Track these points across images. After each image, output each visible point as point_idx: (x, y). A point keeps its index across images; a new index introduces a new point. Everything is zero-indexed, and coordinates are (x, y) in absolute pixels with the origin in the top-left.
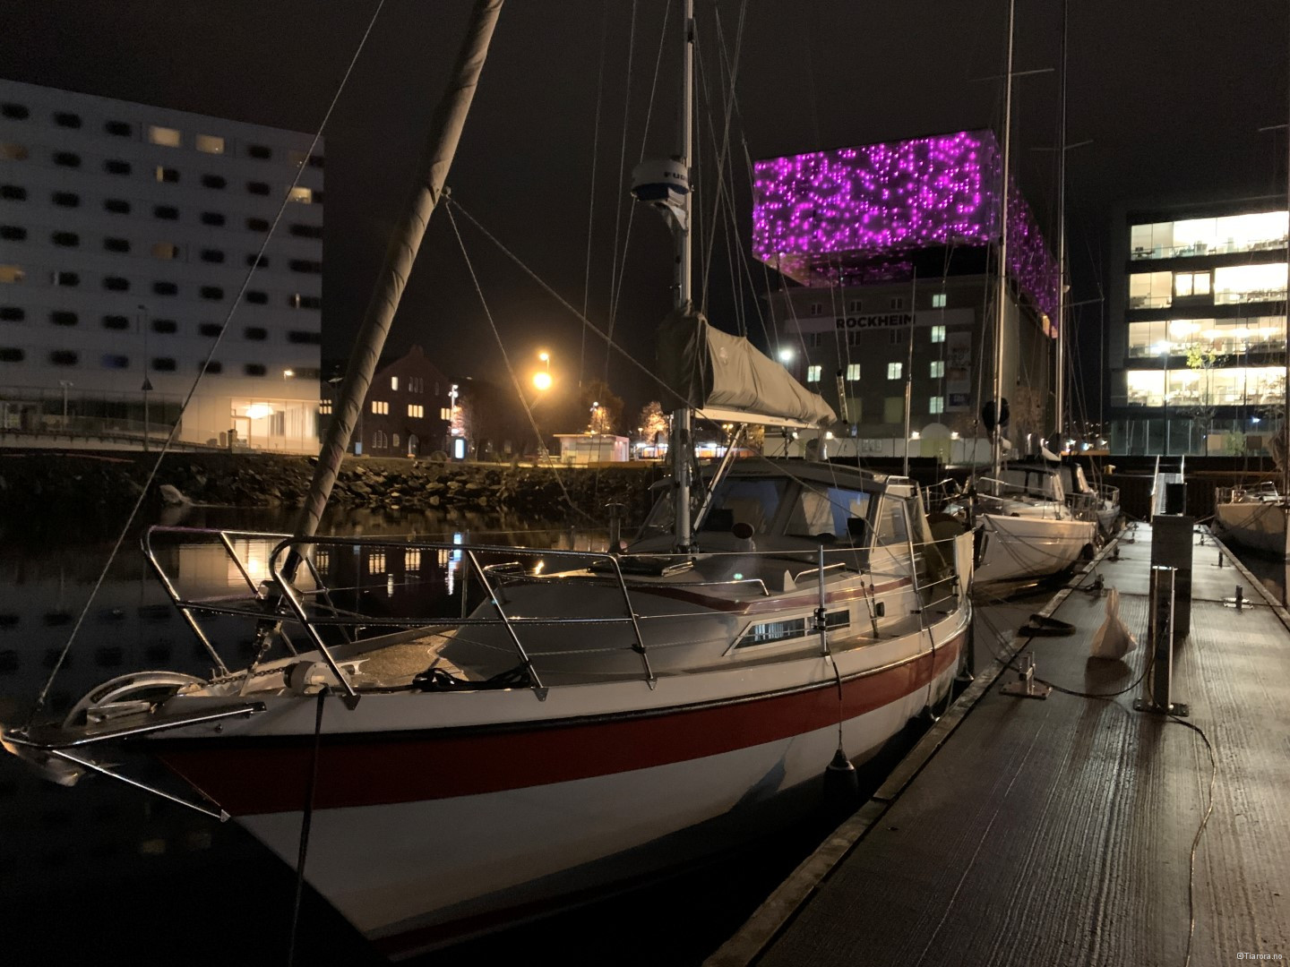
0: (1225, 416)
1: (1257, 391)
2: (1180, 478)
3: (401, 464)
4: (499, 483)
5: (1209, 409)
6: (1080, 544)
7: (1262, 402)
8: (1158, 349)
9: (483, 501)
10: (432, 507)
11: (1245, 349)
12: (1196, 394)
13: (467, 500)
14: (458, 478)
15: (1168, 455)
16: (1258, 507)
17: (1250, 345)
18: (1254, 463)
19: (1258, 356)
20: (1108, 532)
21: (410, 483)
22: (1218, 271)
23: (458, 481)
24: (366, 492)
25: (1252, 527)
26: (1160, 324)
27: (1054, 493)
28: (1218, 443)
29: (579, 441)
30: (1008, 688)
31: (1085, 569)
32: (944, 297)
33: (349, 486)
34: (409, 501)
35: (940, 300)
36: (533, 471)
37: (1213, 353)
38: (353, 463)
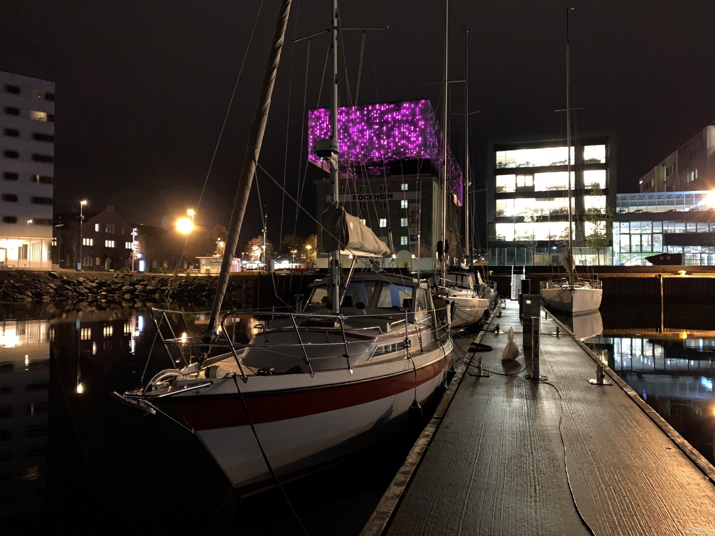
0: (542, 246)
1: (555, 234)
2: (523, 277)
3: (106, 275)
4: (166, 285)
5: (535, 242)
6: (483, 309)
7: (557, 239)
8: (510, 213)
9: (157, 296)
10: (126, 300)
11: (549, 213)
12: (528, 235)
13: (148, 296)
14: (141, 283)
15: (516, 265)
16: (560, 290)
17: (551, 211)
18: (556, 269)
19: (556, 216)
20: (494, 303)
21: (112, 286)
22: (536, 175)
23: (141, 285)
24: (86, 292)
25: (557, 300)
26: (511, 201)
27: (469, 285)
28: (539, 259)
29: (211, 261)
30: (473, 373)
31: (488, 322)
32: (407, 185)
33: (74, 289)
34: (112, 297)
35: (405, 187)
36: (187, 278)
37: (535, 215)
38: (77, 275)
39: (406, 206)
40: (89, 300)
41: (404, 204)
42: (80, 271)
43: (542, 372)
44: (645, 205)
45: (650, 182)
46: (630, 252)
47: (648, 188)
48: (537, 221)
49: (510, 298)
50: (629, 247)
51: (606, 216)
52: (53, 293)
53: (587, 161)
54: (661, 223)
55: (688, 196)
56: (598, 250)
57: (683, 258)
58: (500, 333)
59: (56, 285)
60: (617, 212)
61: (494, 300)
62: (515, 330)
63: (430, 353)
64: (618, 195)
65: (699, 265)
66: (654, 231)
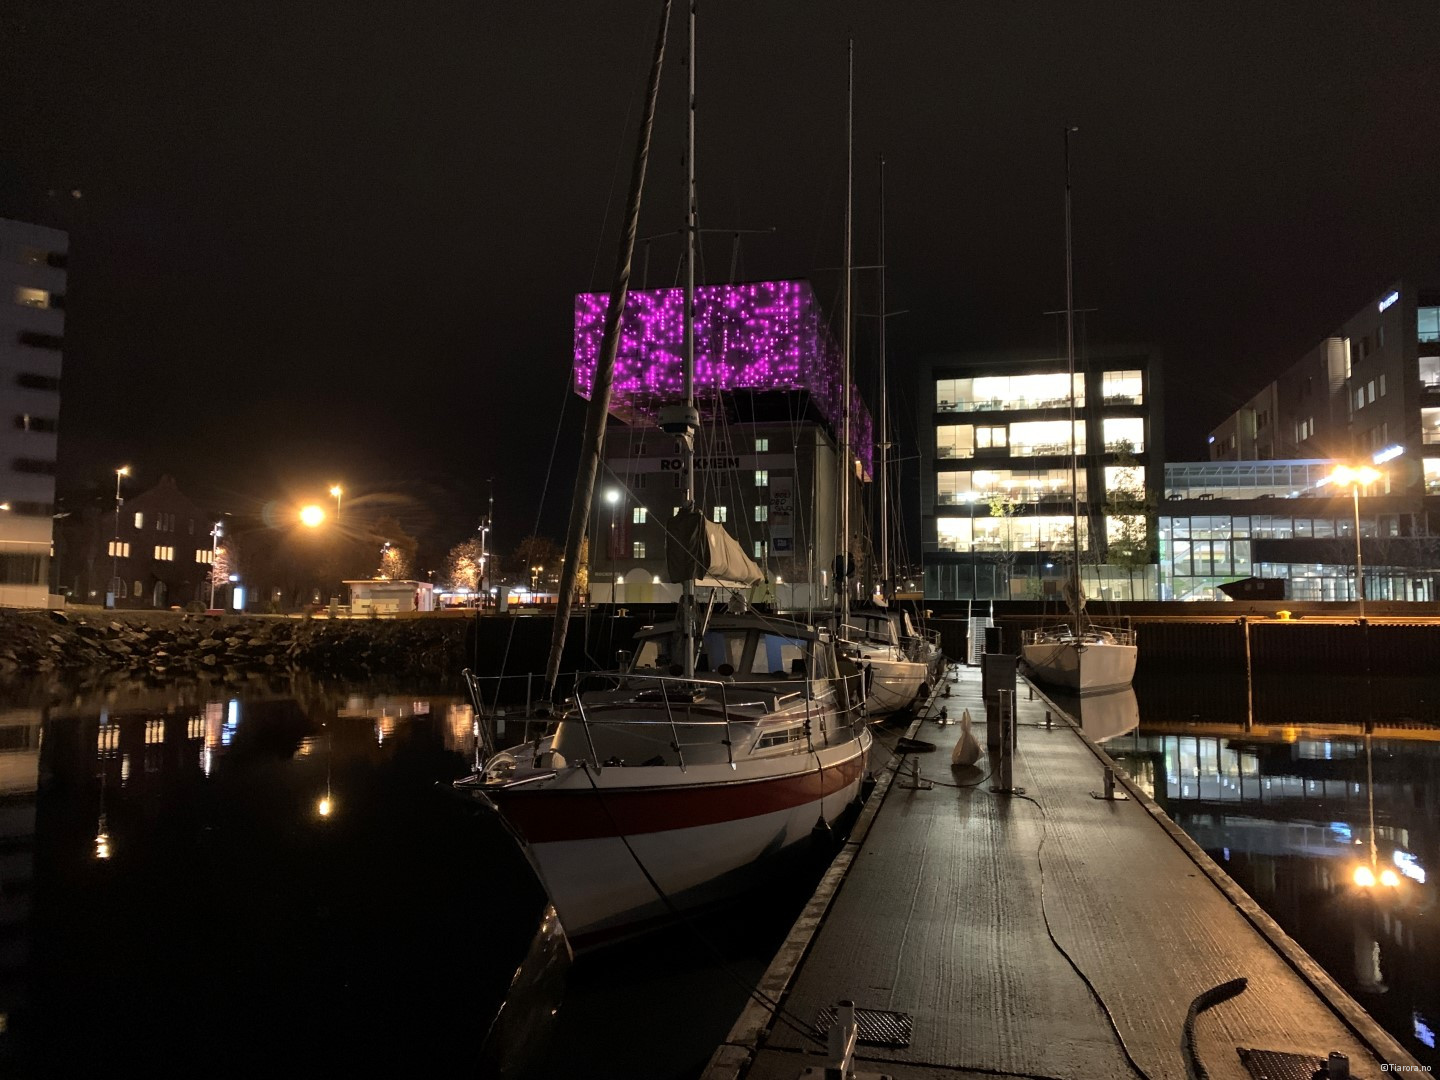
0: (1027, 562)
1: (1050, 538)
2: (990, 622)
3: (167, 617)
4: (288, 637)
5: (1011, 554)
6: (918, 683)
7: (1054, 548)
8: (964, 497)
9: (269, 659)
10: (207, 668)
11: (1037, 499)
12: (998, 541)
13: (251, 660)
14: (238, 633)
15: (977, 600)
16: (1056, 647)
17: (1042, 495)
18: (1051, 607)
19: (1051, 505)
20: (937, 671)
21: (178, 640)
22: (1013, 426)
23: (238, 637)
24: (125, 652)
25: (1053, 665)
26: (965, 474)
27: (890, 636)
28: (1020, 588)
29: (373, 588)
30: (904, 784)
31: (926, 704)
32: (766, 442)
33: (102, 645)
34: (177, 661)
35: (762, 445)
36: (330, 623)
37: (1012, 502)
38: (106, 617)
39: (765, 482)
40: (131, 668)
41: (761, 478)
42: (111, 608)
43: (1017, 782)
44: (1219, 485)
45: (1229, 441)
46: (1193, 574)
47: (1224, 452)
48: (1016, 514)
49: (965, 662)
50: (1189, 564)
51: (1145, 505)
52: (58, 653)
53: (1108, 400)
54: (1246, 519)
55: (1296, 469)
56: (1131, 571)
57: (1286, 588)
58: (949, 723)
59: (64, 638)
60: (1166, 497)
61: (936, 666)
62: (974, 719)
63: (840, 746)
64: (1167, 465)
65: (1320, 600)
66: (1235, 535)
